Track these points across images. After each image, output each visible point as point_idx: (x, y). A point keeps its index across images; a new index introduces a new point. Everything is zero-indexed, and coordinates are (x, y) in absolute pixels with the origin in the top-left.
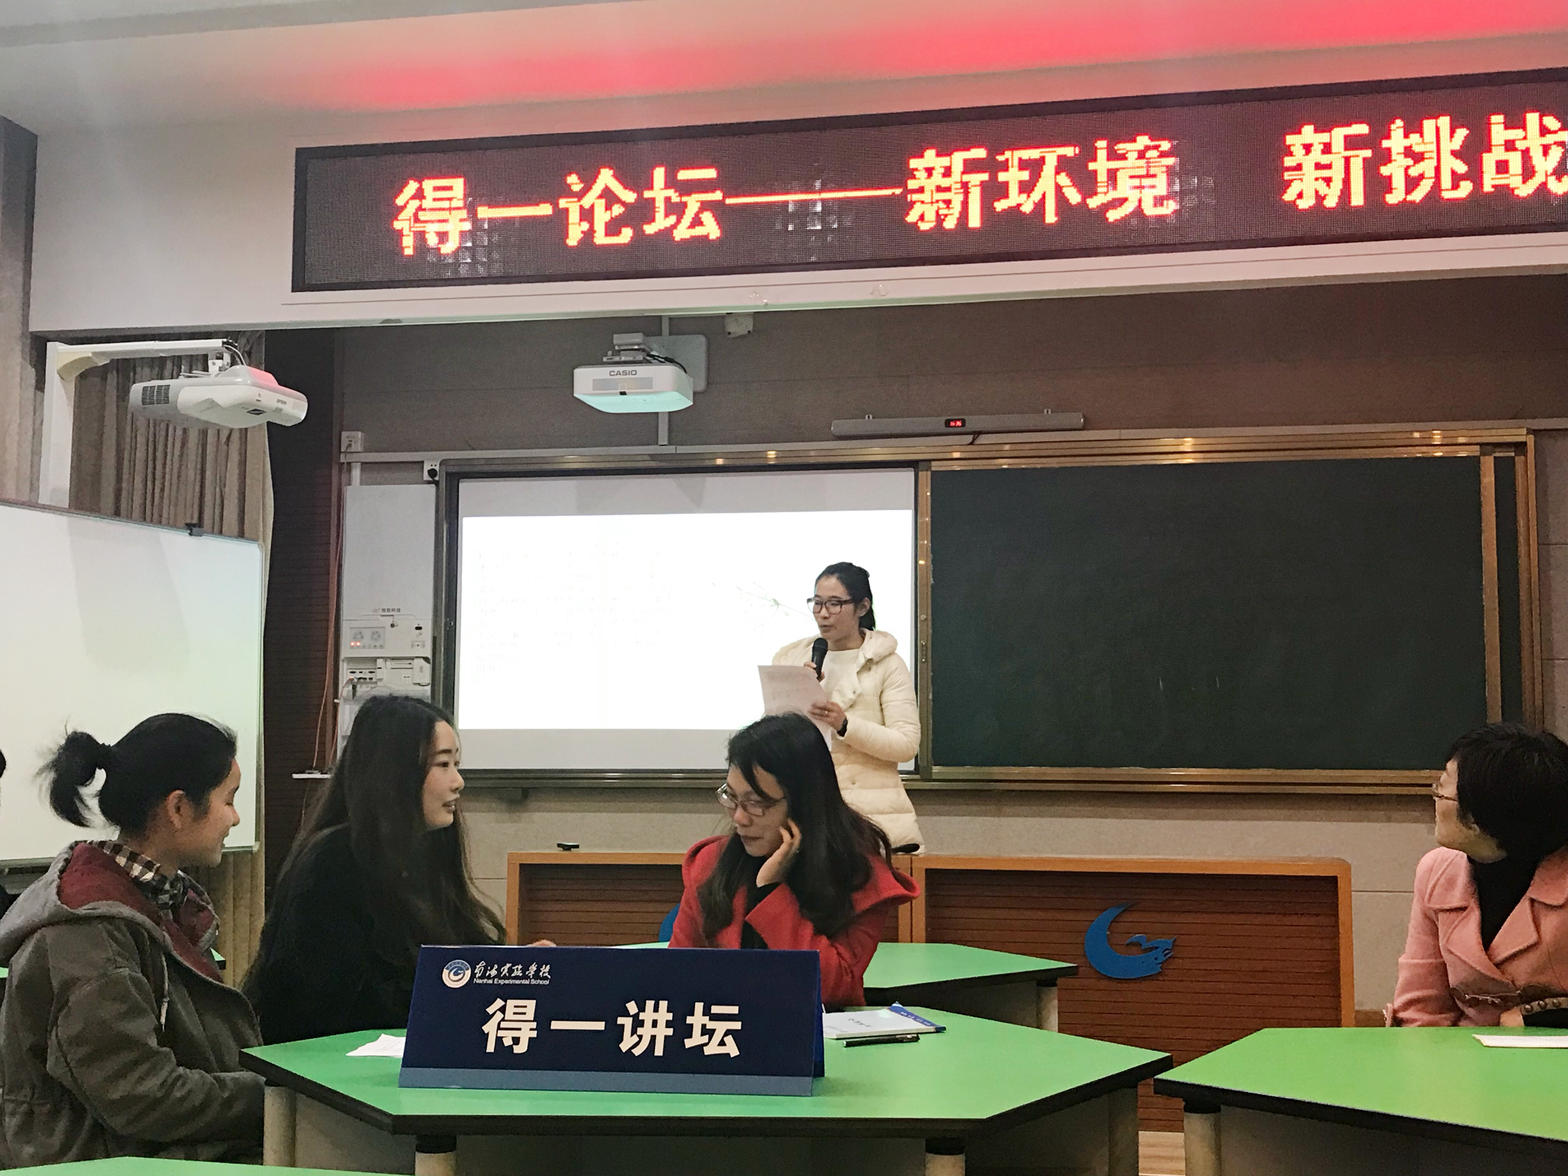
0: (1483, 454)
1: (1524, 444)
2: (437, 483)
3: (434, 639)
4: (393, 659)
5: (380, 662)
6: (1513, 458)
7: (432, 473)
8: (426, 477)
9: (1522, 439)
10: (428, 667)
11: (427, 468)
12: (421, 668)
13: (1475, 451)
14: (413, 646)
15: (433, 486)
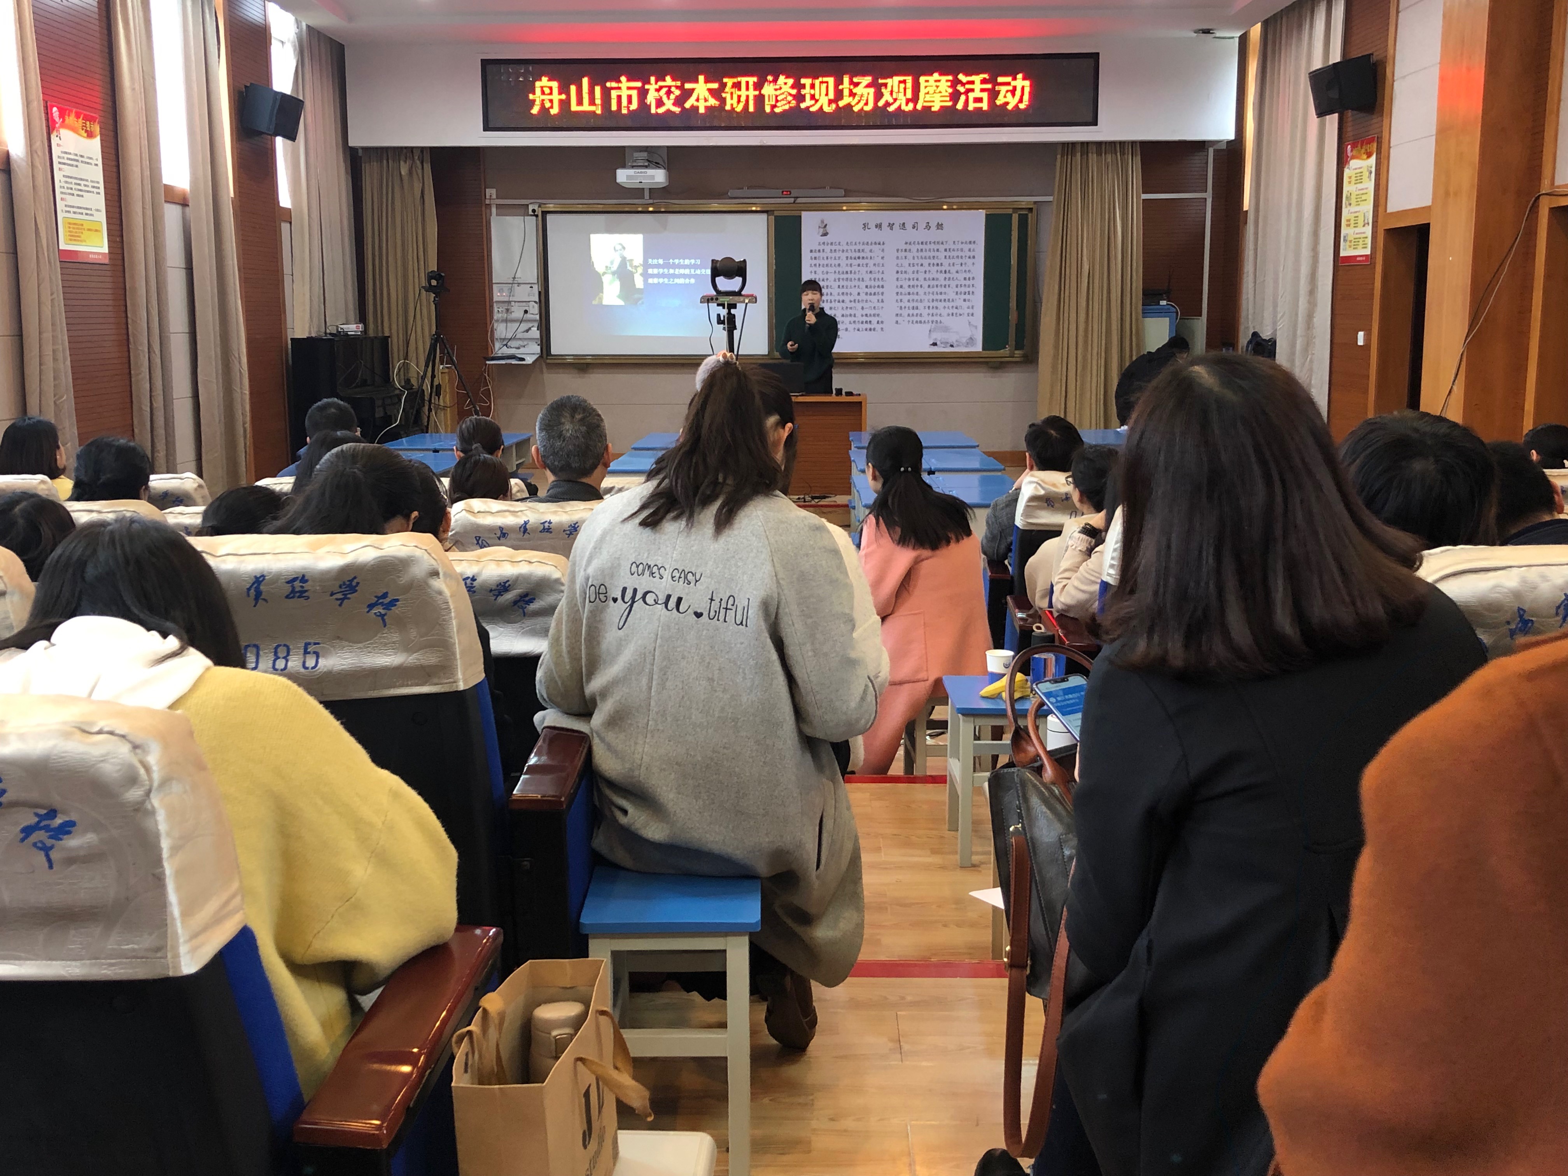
0: (1014, 212)
1: (1032, 209)
2: (537, 216)
3: (540, 293)
4: (519, 302)
5: (513, 304)
6: (1027, 214)
7: (534, 211)
8: (530, 212)
9: (1031, 207)
10: (537, 306)
11: (531, 208)
12: (533, 307)
13: (1010, 211)
14: (529, 295)
15: (534, 217)
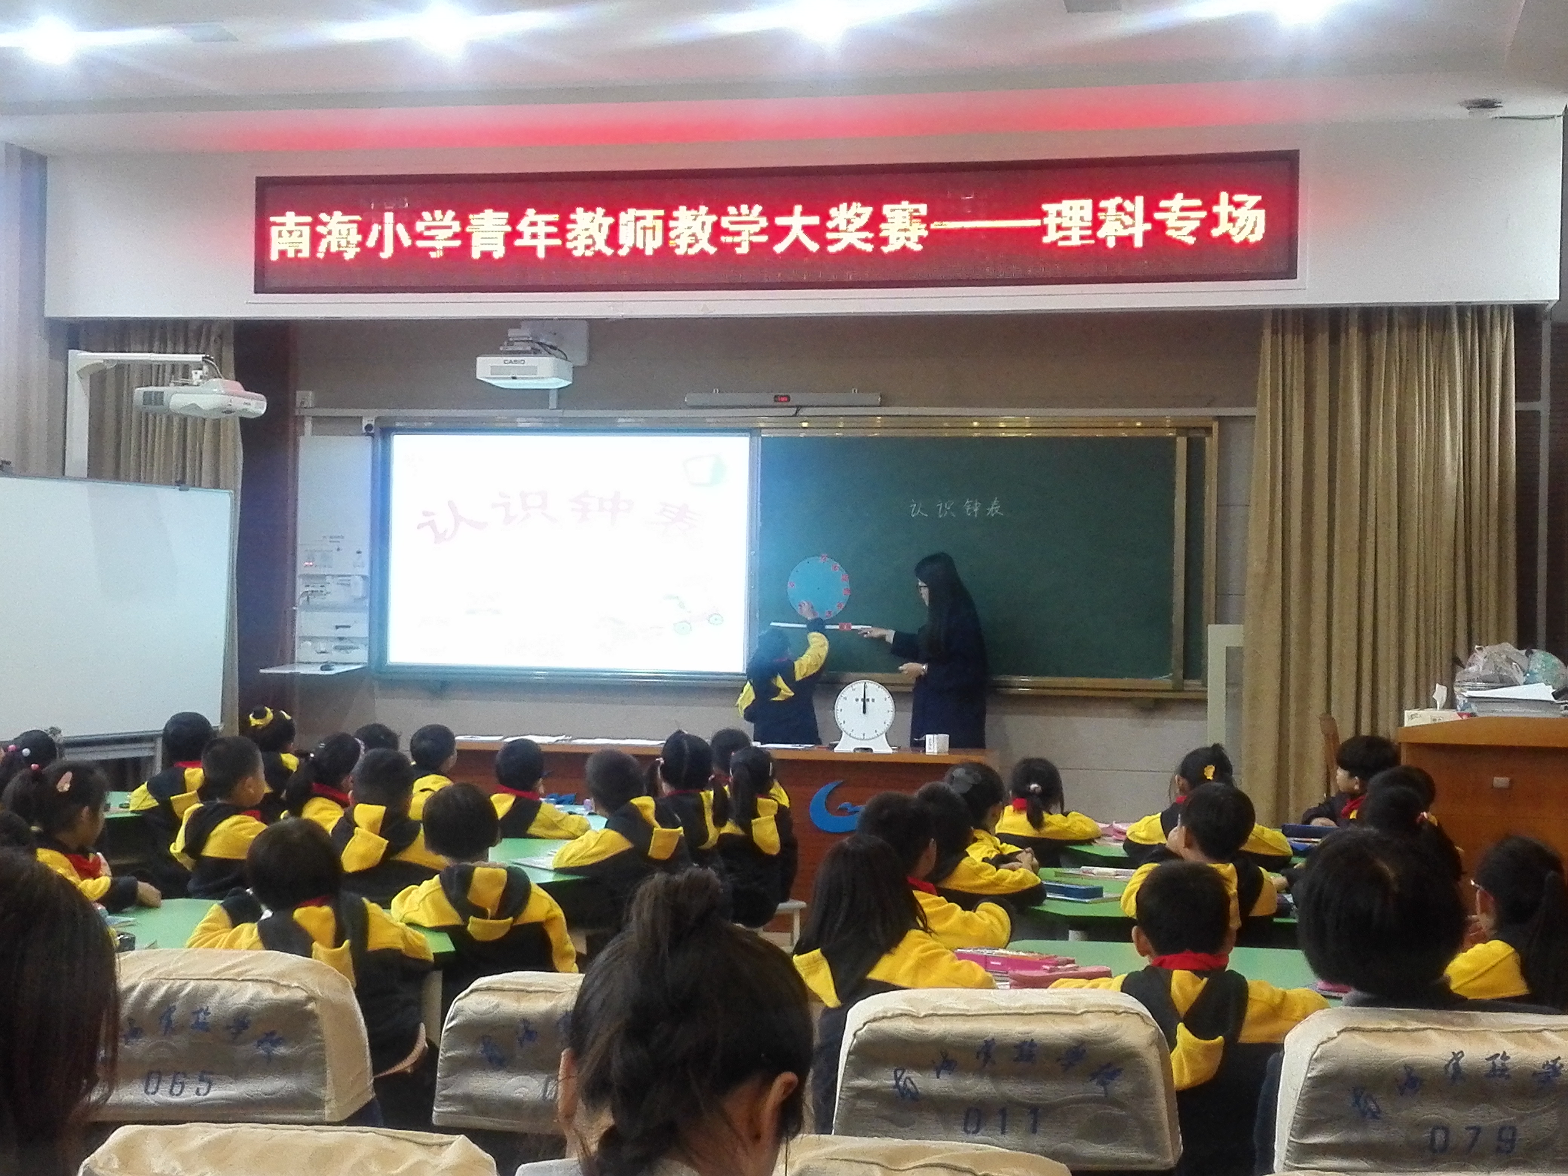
0: (1179, 435)
1: (1211, 428)
2: (372, 435)
3: (371, 562)
4: (339, 576)
5: (328, 579)
6: (1203, 438)
7: (369, 427)
8: (364, 430)
9: (1209, 424)
10: (366, 584)
11: (365, 423)
12: (361, 584)
14: (354, 566)
15: (369, 438)
